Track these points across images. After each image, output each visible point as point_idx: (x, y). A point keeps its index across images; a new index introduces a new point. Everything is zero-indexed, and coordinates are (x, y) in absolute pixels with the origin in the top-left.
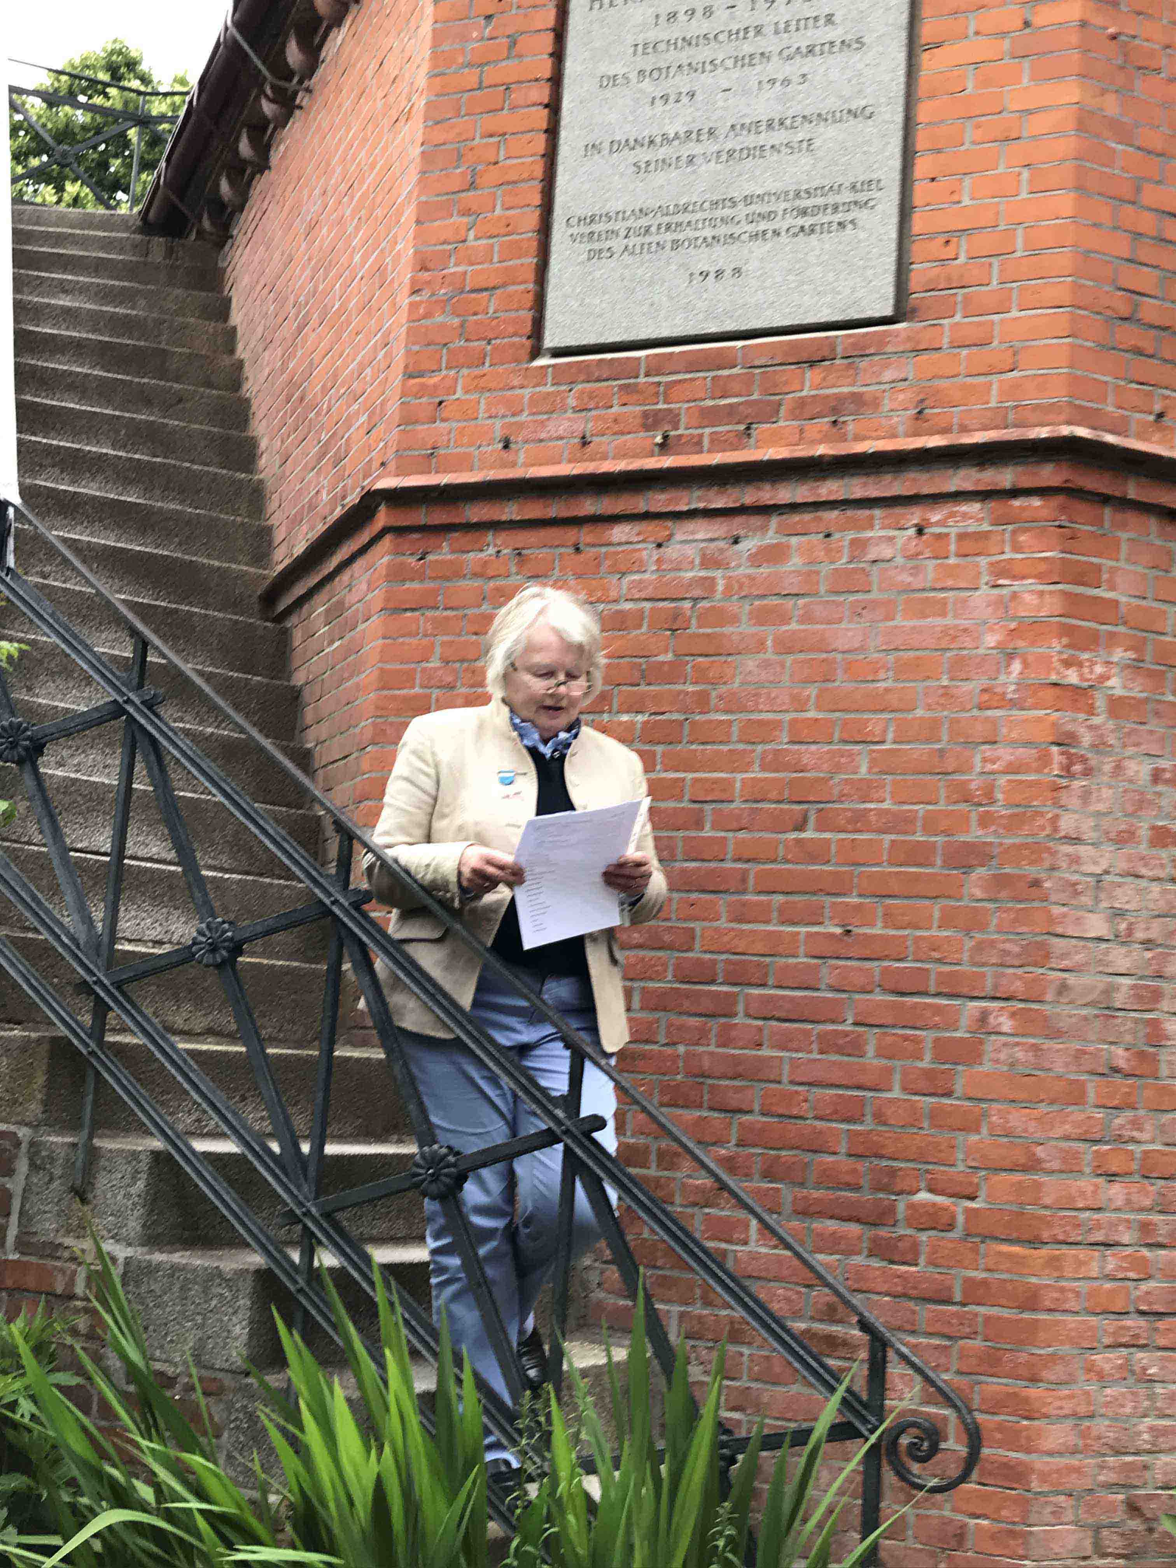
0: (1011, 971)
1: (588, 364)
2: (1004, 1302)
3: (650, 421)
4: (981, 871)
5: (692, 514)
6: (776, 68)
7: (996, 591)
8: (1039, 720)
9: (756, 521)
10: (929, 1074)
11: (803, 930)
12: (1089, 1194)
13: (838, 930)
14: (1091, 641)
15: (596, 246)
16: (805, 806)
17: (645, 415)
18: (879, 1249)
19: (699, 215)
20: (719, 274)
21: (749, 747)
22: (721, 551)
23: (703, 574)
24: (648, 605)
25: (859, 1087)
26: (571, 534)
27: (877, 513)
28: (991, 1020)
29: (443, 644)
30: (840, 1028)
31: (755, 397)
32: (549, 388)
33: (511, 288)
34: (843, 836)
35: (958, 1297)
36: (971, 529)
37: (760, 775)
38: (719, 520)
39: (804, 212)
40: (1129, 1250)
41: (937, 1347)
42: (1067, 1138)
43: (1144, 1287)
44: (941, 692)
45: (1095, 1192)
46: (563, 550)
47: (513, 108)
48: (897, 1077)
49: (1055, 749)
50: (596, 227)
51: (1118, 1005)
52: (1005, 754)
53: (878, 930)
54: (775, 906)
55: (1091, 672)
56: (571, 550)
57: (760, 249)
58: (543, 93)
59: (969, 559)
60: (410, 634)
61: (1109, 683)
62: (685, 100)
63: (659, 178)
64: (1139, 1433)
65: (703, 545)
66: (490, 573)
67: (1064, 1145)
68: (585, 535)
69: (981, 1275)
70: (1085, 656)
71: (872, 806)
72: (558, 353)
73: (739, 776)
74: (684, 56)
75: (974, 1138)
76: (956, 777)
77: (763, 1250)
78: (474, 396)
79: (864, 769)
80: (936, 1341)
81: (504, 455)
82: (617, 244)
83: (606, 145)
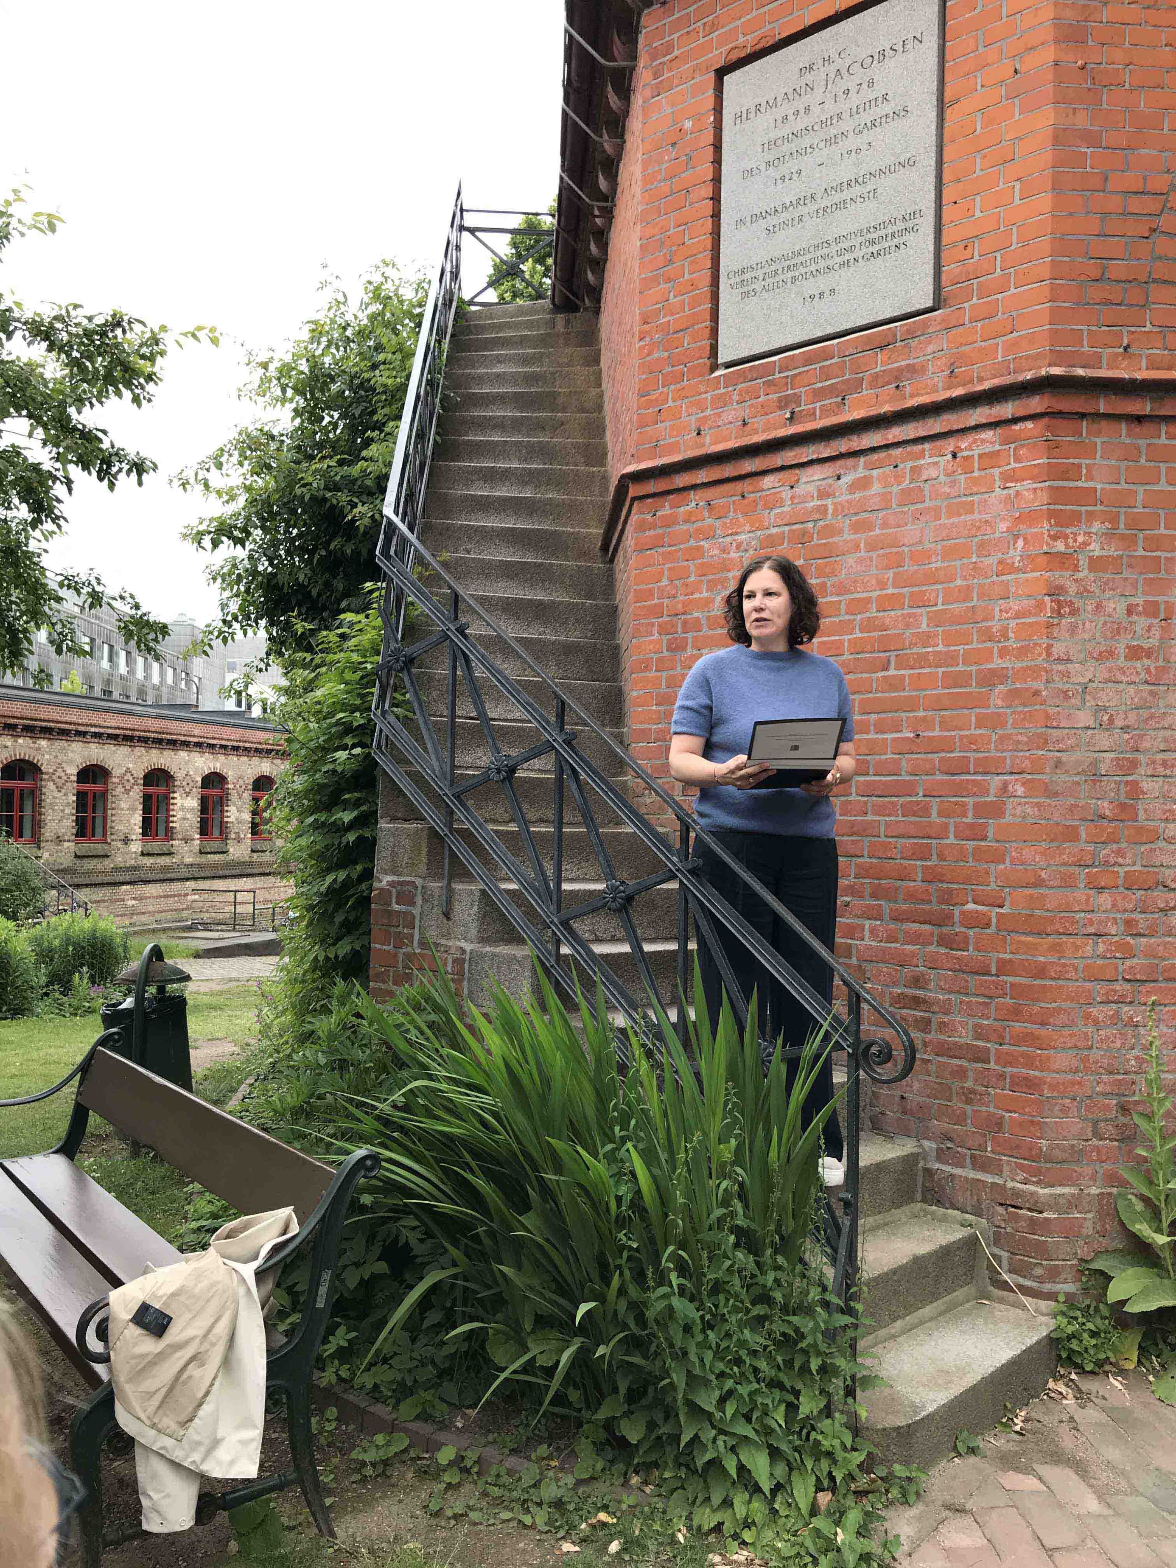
0: (1022, 754)
1: (744, 370)
2: (1024, 974)
3: (783, 403)
4: (1001, 687)
5: (811, 463)
6: (852, 142)
7: (1005, 492)
8: (1036, 579)
9: (850, 462)
10: (971, 826)
11: (890, 736)
12: (1083, 901)
13: (912, 735)
14: (1074, 519)
15: (745, 289)
16: (888, 654)
17: (780, 400)
18: (944, 941)
19: (808, 256)
20: (821, 295)
21: (852, 617)
22: (830, 486)
23: (819, 503)
24: (786, 528)
25: (928, 837)
26: (739, 486)
27: (927, 446)
28: (1010, 788)
29: (669, 569)
30: (914, 799)
31: (847, 376)
32: (723, 391)
33: (696, 327)
34: (912, 672)
35: (994, 971)
36: (987, 450)
37: (860, 635)
38: (827, 464)
39: (872, 242)
40: (1116, 939)
41: (981, 1004)
42: (1064, 864)
43: (1128, 963)
44: (971, 566)
45: (1087, 900)
46: (734, 498)
47: (691, 204)
48: (952, 829)
49: (1047, 598)
50: (746, 276)
51: (1103, 773)
52: (1014, 605)
53: (937, 733)
54: (872, 722)
55: (1075, 541)
56: (740, 497)
57: (845, 273)
58: (707, 191)
59: (987, 471)
60: (650, 565)
61: (1091, 547)
62: (795, 177)
63: (781, 235)
64: (1128, 1061)
65: (819, 483)
66: (693, 519)
67: (1062, 869)
68: (745, 486)
69: (1008, 956)
70: (1068, 531)
71: (930, 649)
72: (728, 365)
73: (846, 637)
74: (793, 147)
75: (1002, 867)
76: (984, 624)
77: (873, 943)
78: (678, 403)
79: (924, 626)
80: (980, 1000)
81: (698, 439)
82: (758, 286)
83: (748, 219)
